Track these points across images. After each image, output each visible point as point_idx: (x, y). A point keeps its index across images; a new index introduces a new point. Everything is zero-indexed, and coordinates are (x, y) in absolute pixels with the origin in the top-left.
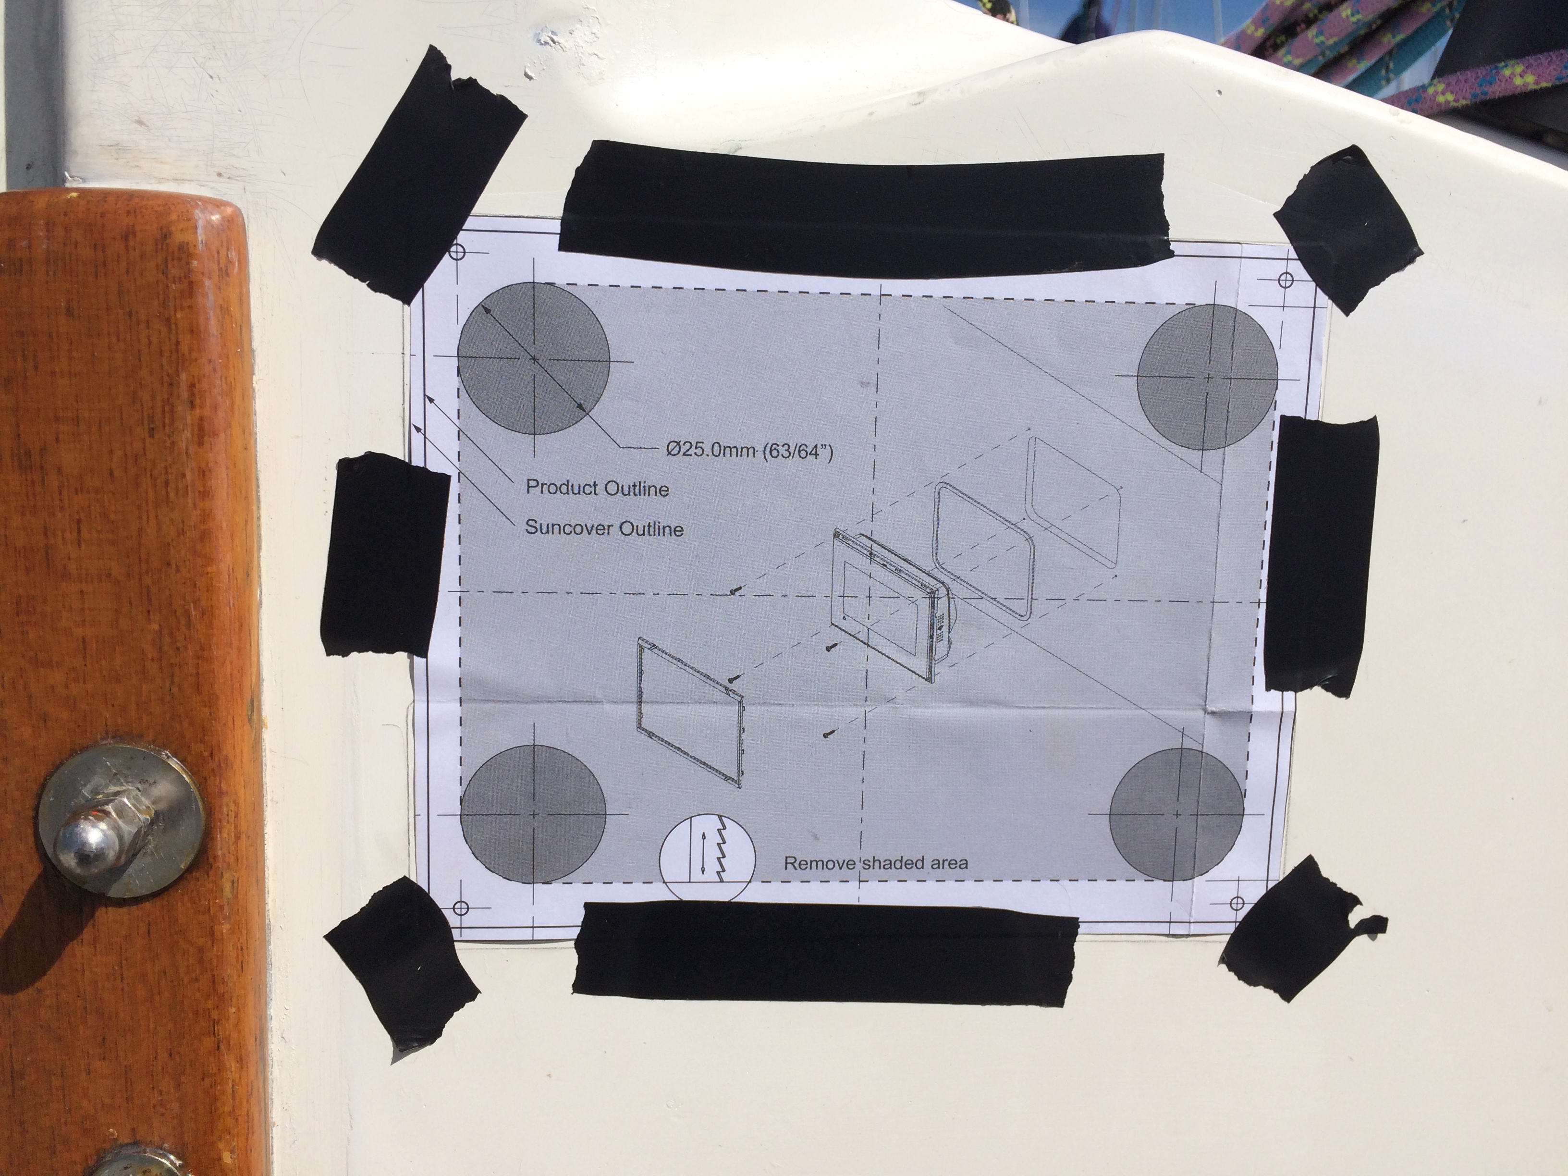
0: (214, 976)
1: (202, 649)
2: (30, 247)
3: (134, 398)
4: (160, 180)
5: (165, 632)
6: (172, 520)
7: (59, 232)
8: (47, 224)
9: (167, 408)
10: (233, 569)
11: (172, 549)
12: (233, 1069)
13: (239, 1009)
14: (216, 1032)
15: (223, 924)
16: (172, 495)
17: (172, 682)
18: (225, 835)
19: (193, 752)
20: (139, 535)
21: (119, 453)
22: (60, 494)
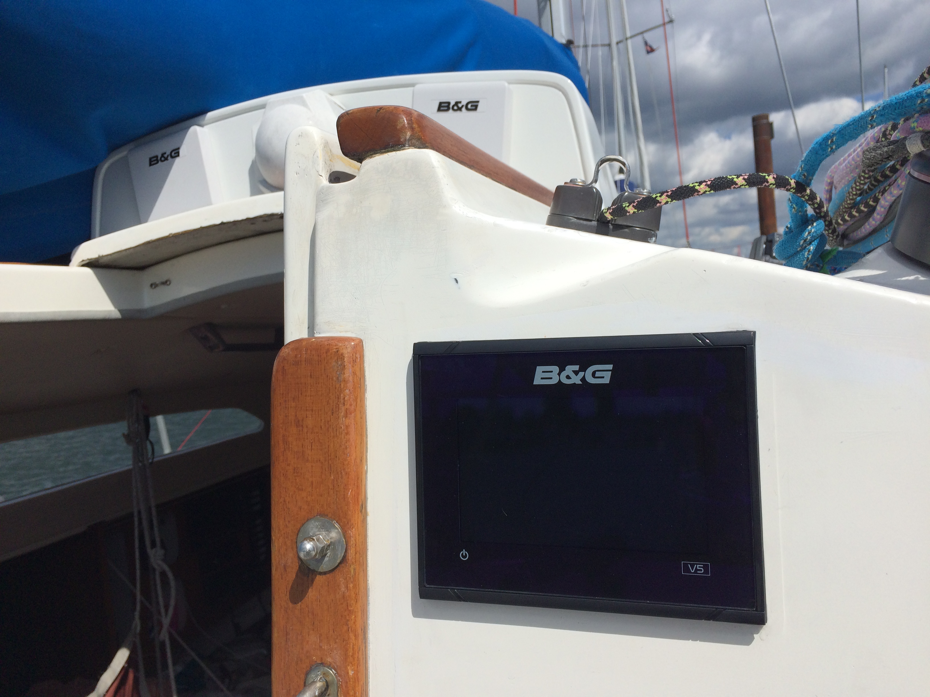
0: (347, 603)
1: (346, 486)
2: (301, 357)
3: (328, 403)
4: (341, 332)
5: (335, 480)
6: (337, 442)
7: (309, 352)
8: (306, 350)
9: (337, 406)
10: (356, 459)
11: (337, 452)
12: (353, 639)
13: (355, 616)
14: (348, 624)
15: (351, 584)
16: (338, 434)
17: (337, 497)
18: (352, 552)
19: (342, 522)
20: (328, 447)
21: (323, 421)
22: (307, 434)
